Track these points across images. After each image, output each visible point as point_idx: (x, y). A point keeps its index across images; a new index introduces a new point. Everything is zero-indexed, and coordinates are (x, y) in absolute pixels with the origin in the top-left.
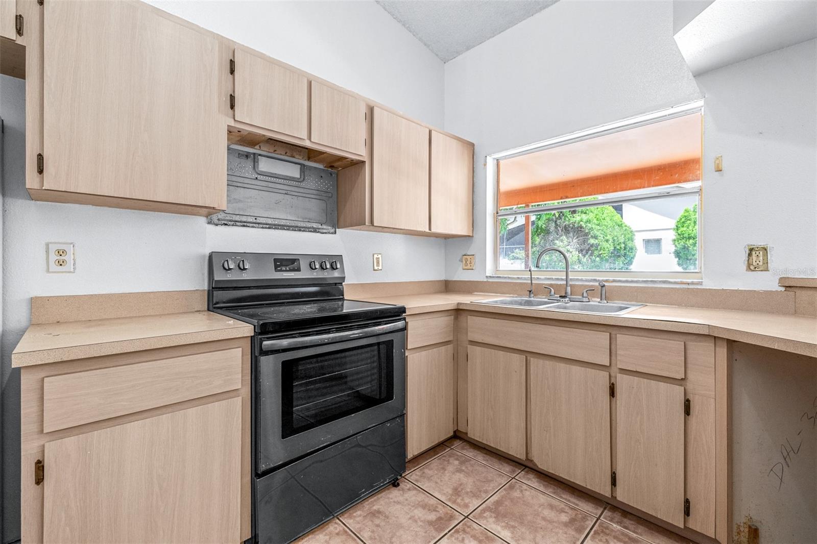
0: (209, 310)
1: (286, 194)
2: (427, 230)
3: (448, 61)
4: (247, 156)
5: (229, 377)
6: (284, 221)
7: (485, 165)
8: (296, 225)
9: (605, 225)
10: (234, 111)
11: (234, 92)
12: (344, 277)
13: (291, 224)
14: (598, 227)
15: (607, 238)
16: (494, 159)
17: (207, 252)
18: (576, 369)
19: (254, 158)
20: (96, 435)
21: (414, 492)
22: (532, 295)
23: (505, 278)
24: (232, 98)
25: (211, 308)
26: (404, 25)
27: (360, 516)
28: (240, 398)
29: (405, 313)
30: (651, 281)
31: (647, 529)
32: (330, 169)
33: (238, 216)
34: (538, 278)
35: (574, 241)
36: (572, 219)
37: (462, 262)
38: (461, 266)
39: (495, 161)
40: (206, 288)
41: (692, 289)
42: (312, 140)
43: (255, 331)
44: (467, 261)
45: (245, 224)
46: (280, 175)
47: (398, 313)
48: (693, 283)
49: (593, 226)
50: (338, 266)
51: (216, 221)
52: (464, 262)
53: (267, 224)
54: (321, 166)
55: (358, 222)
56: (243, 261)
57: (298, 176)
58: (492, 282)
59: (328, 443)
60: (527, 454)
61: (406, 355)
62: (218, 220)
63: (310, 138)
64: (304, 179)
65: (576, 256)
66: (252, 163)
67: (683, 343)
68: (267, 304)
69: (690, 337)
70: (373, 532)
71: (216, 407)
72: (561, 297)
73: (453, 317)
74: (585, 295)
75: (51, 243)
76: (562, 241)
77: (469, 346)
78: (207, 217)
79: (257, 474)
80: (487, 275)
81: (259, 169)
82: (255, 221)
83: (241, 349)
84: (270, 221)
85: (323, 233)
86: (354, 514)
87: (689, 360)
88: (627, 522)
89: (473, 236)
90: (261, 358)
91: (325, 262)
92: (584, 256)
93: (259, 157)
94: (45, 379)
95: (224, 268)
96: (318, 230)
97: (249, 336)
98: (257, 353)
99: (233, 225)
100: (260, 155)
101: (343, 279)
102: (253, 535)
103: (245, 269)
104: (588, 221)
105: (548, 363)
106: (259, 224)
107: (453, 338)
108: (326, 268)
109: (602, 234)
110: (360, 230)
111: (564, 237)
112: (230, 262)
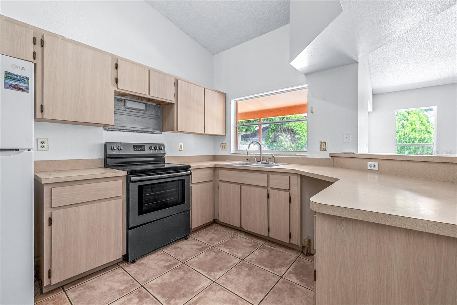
0: (104, 167)
1: (138, 117)
2: (203, 133)
3: (215, 54)
4: (121, 100)
5: (117, 191)
6: (138, 129)
7: (231, 103)
8: (143, 130)
9: (303, 128)
10: (117, 84)
11: (117, 76)
12: (165, 153)
13: (140, 130)
14: (300, 129)
15: (304, 135)
16: (235, 101)
17: (104, 142)
18: (257, 189)
19: (124, 101)
20: (70, 209)
21: (194, 241)
22: (248, 161)
23: (239, 154)
24: (117, 79)
25: (106, 166)
26: (194, 39)
27: (170, 249)
28: (122, 199)
29: (190, 168)
30: (291, 155)
31: (279, 246)
32: (159, 105)
33: (117, 127)
34: (251, 154)
35: (289, 136)
36: (287, 125)
37: (221, 147)
38: (220, 148)
39: (236, 102)
40: (103, 158)
41: (304, 158)
42: (151, 95)
43: (128, 174)
44: (223, 146)
45: (120, 130)
46: (136, 108)
47: (187, 168)
48: (304, 156)
49: (298, 129)
50: (162, 149)
51: (108, 129)
52: (222, 147)
53: (130, 130)
54: (154, 104)
55: (172, 129)
56: (120, 146)
57: (144, 109)
58: (233, 156)
59: (157, 219)
60: (241, 225)
61: (191, 186)
62: (109, 128)
63: (149, 94)
64: (147, 110)
65: (290, 143)
66: (123, 104)
67: (289, 177)
68: (130, 165)
69: (291, 174)
70: (175, 253)
71: (113, 202)
72: (258, 161)
73: (212, 170)
74: (267, 161)
75: (39, 139)
76: (283, 136)
77: (219, 183)
78: (104, 127)
79: (128, 228)
80: (231, 153)
81: (127, 106)
82: (124, 129)
83: (122, 180)
84: (131, 129)
85: (155, 134)
86: (168, 248)
87: (291, 183)
88: (273, 245)
89: (225, 135)
90: (130, 184)
91: (156, 147)
92: (293, 143)
93: (127, 101)
94: (53, 188)
95: (112, 149)
96: (153, 133)
97: (125, 176)
98: (128, 182)
99: (115, 131)
100: (127, 100)
101: (165, 154)
102: (127, 253)
103: (121, 150)
104: (295, 126)
105: (248, 187)
106: (126, 130)
107: (213, 179)
108: (157, 149)
109: (302, 132)
110: (173, 132)
111: (284, 134)
112: (114, 147)
